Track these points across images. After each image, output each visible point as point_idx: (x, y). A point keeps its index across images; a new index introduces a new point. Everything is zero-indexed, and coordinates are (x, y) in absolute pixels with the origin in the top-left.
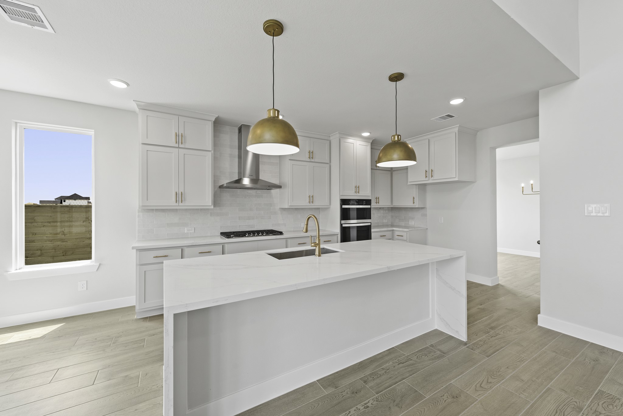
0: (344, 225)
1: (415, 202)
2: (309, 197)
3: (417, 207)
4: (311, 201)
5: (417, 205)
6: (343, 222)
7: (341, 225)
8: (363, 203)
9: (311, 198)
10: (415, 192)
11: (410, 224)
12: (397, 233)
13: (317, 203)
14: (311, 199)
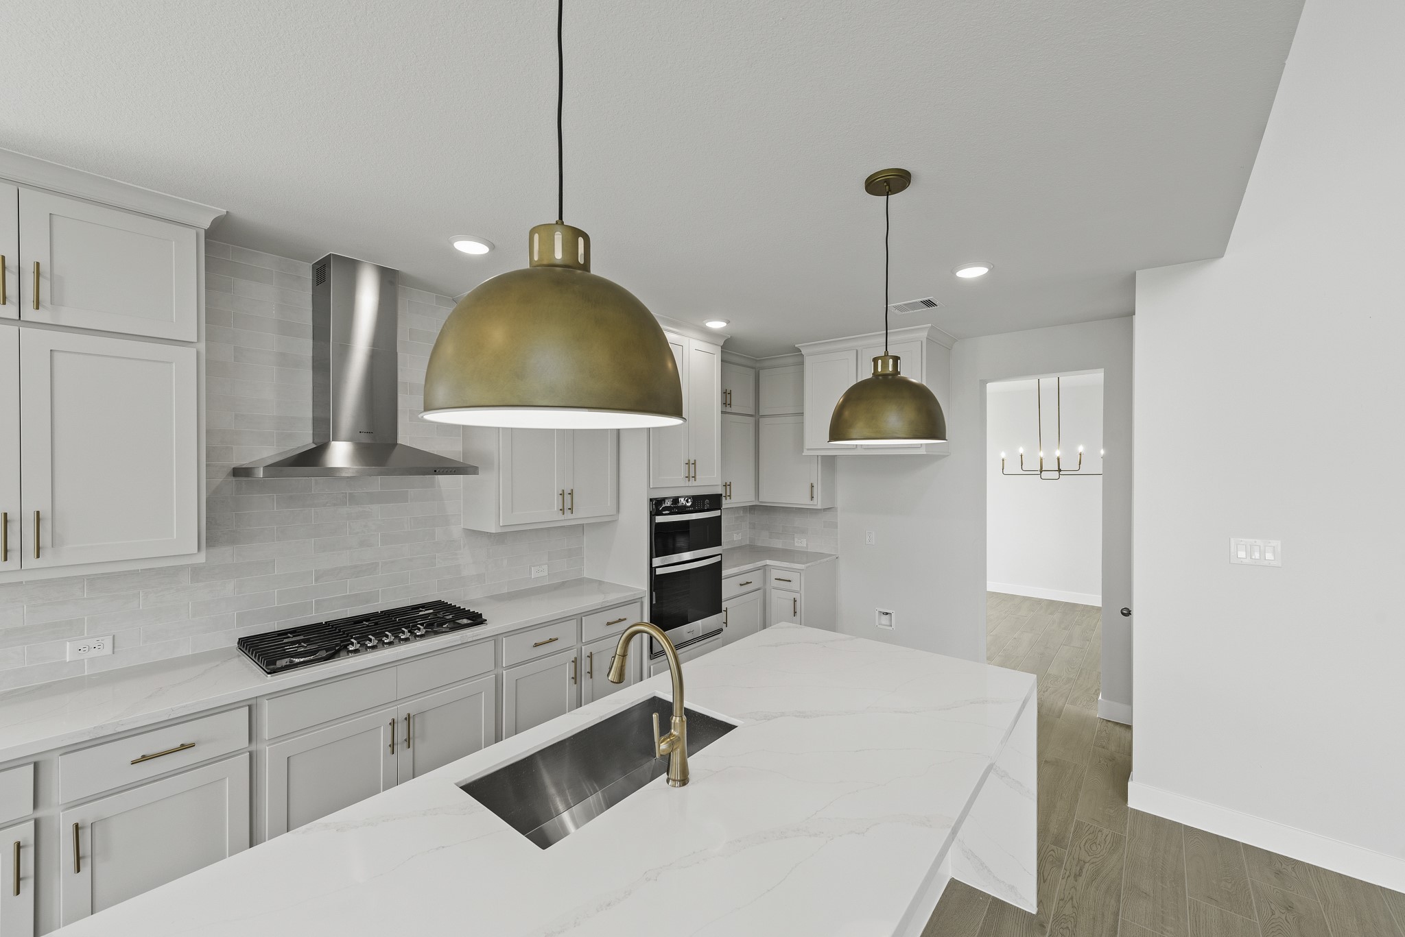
0: (659, 571)
1: (815, 496)
2: (562, 494)
3: (819, 507)
4: (568, 505)
5: (818, 503)
6: (657, 561)
7: (652, 569)
8: (704, 505)
9: (567, 498)
10: (815, 474)
11: (796, 544)
12: (775, 574)
13: (583, 513)
14: (568, 500)
